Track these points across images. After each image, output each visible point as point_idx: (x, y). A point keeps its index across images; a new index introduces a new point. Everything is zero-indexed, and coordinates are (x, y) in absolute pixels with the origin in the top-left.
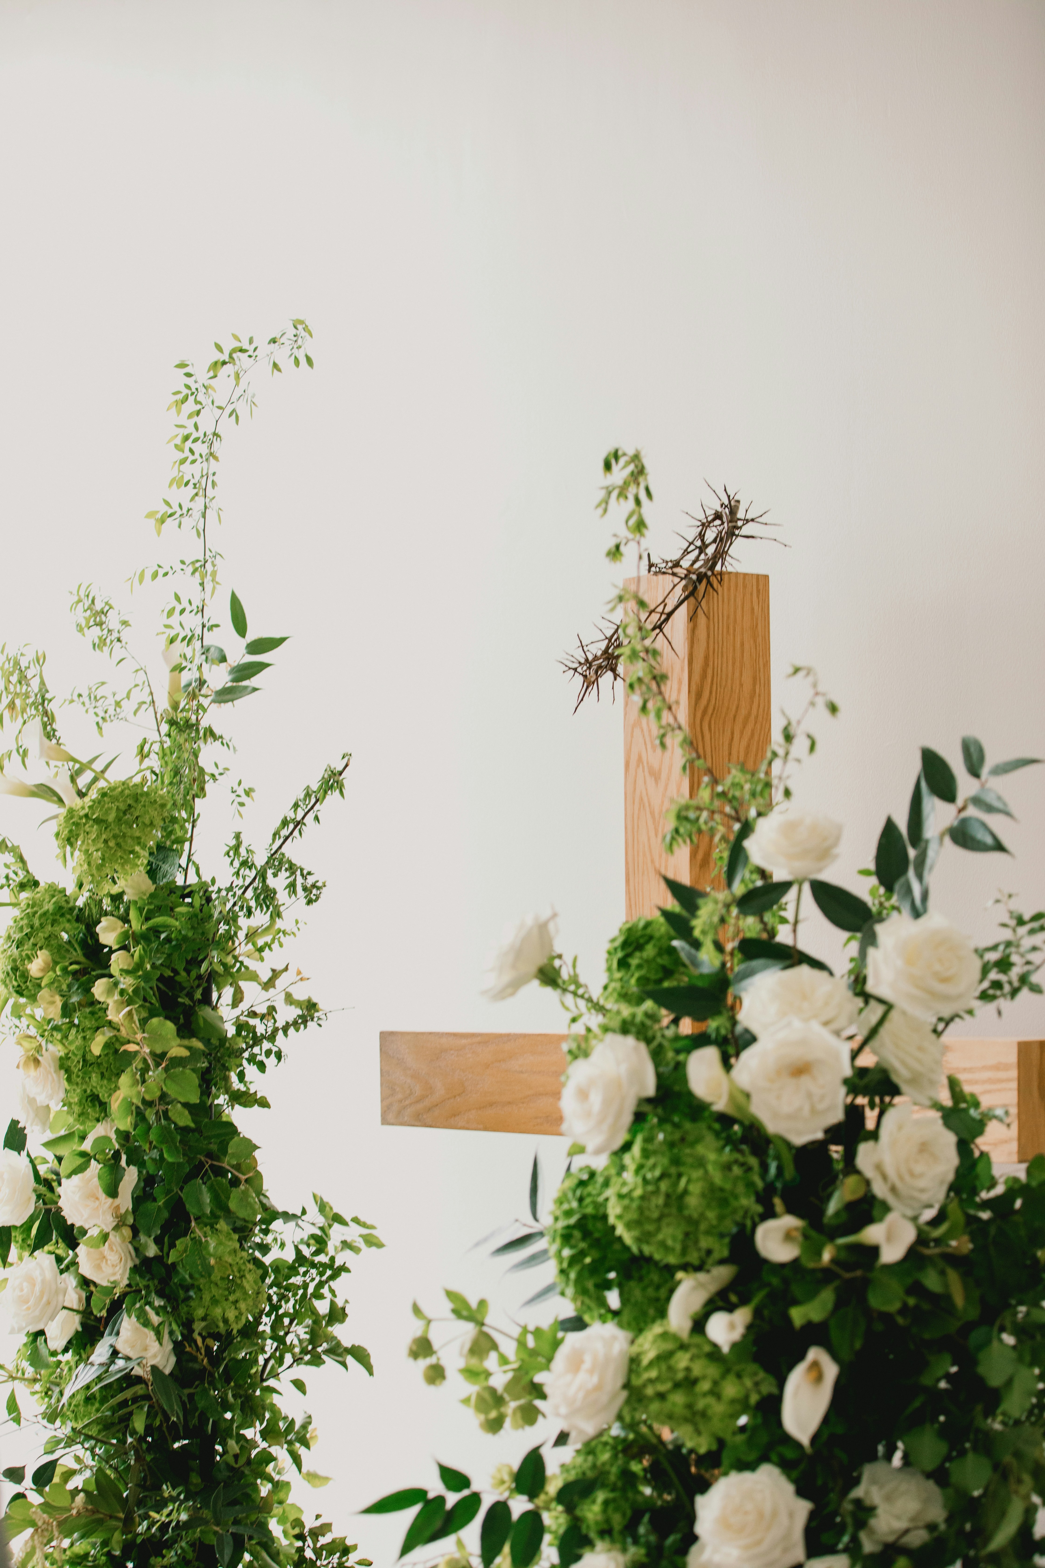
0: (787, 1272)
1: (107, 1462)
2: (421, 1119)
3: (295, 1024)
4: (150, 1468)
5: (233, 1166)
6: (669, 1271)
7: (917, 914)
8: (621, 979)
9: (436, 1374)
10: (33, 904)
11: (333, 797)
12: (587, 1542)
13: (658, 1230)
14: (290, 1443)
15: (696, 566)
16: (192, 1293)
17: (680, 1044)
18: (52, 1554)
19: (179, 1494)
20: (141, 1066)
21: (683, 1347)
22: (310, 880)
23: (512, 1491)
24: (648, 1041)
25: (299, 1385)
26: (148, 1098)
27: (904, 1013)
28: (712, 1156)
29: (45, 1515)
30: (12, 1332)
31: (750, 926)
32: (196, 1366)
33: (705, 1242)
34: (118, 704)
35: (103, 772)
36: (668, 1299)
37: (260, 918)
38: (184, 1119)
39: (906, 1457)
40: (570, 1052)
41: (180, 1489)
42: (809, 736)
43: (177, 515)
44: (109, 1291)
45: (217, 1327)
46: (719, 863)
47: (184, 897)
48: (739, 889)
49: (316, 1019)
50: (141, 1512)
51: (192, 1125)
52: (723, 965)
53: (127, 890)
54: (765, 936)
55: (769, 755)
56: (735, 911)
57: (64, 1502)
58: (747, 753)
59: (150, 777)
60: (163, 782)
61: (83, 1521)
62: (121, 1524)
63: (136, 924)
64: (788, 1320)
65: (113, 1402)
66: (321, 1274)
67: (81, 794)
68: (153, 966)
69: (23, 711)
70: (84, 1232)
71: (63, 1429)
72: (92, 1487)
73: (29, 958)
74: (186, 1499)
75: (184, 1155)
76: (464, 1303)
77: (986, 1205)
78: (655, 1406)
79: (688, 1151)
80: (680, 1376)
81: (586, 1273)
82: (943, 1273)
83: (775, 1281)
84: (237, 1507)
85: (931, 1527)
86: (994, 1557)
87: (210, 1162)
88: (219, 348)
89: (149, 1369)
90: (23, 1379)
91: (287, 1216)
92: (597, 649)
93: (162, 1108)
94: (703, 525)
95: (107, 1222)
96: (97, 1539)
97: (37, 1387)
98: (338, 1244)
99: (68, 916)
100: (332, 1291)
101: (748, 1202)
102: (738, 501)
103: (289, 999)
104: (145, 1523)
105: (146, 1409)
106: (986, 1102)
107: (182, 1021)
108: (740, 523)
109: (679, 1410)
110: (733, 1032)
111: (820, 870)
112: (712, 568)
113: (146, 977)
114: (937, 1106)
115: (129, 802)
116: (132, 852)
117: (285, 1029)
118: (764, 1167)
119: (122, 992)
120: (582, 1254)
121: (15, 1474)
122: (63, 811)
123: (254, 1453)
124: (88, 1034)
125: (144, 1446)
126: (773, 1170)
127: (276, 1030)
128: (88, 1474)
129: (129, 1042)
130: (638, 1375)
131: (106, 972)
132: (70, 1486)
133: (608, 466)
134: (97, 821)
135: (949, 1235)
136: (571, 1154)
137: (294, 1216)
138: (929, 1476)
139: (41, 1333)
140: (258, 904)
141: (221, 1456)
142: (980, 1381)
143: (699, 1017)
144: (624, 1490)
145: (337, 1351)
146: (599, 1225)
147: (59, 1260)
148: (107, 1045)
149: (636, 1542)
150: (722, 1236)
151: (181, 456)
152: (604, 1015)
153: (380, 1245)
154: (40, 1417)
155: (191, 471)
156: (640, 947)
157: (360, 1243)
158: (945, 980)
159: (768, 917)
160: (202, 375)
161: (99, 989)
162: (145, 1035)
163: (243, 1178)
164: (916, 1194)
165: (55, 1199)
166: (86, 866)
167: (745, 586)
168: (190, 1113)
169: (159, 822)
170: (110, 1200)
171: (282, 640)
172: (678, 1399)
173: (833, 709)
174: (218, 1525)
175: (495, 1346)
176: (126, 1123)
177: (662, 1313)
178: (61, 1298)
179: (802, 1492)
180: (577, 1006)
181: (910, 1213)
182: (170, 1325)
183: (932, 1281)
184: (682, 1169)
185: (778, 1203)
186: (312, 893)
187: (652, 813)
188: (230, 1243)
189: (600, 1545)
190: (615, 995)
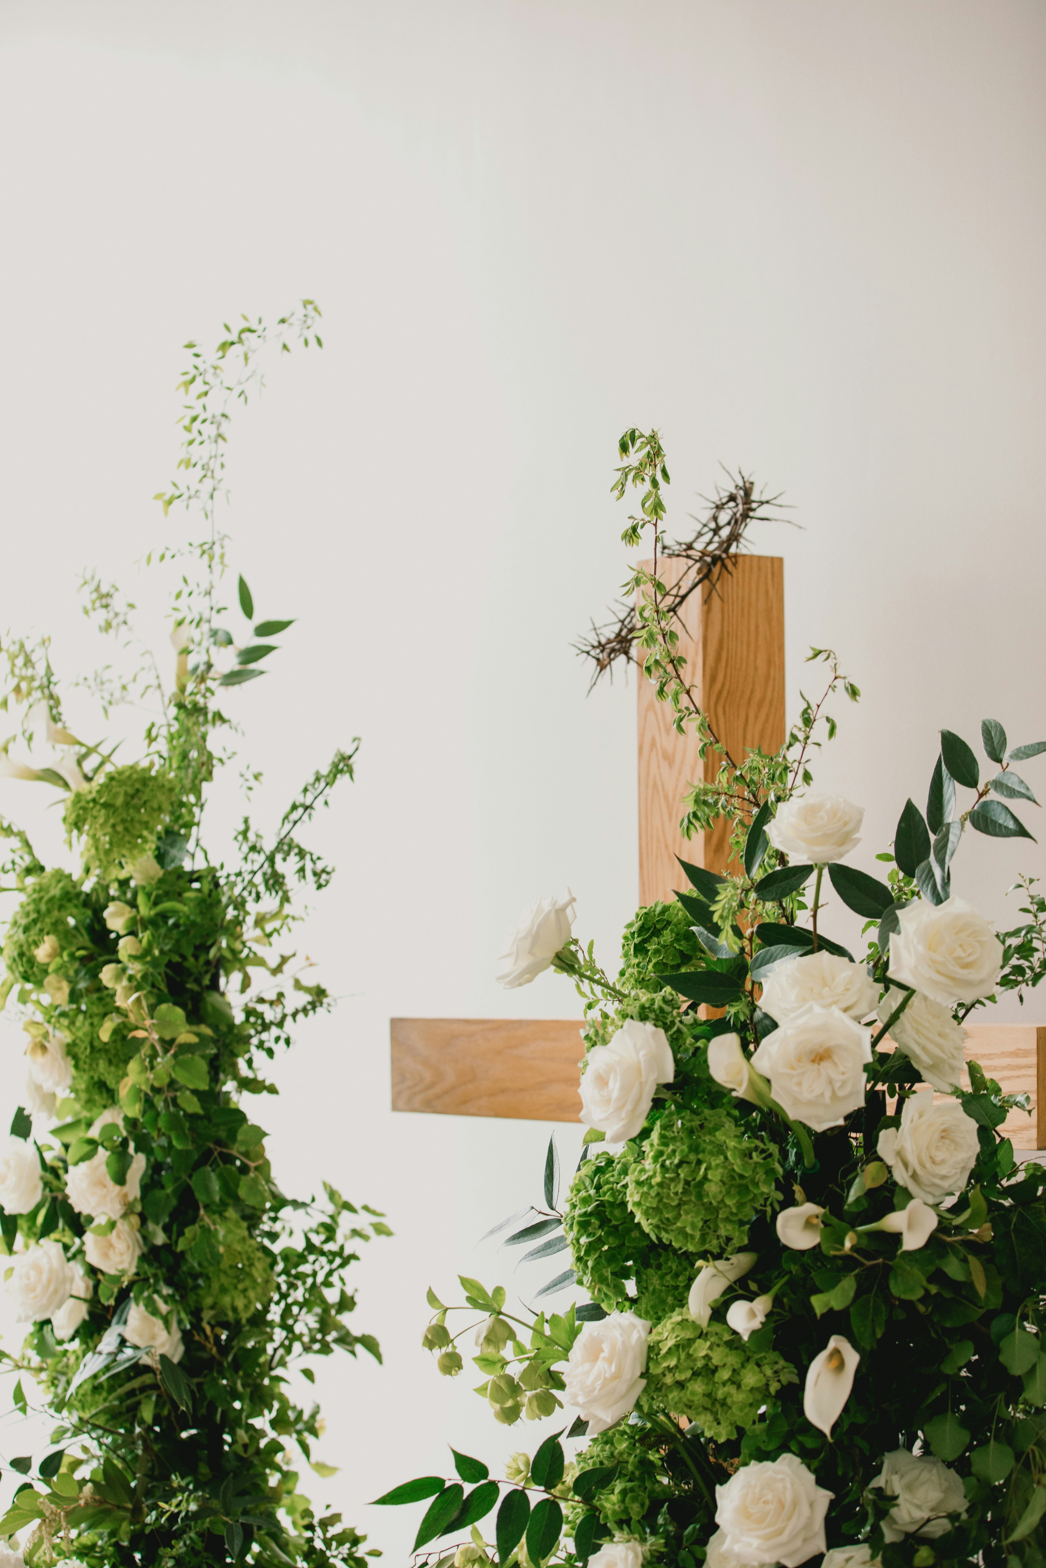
0: (806, 1259)
1: (115, 1452)
2: (431, 1106)
3: (305, 1011)
4: (157, 1457)
5: (243, 1154)
6: (689, 1258)
7: (938, 900)
8: (638, 965)
9: (452, 1364)
10: (41, 889)
11: (343, 780)
12: (606, 1532)
13: (679, 1216)
14: (299, 1433)
15: (711, 548)
16: (201, 1282)
17: (698, 1030)
18: (58, 1545)
19: (188, 1484)
20: (149, 1052)
21: (702, 1335)
22: (320, 866)
23: (527, 1480)
24: (667, 1028)
25: (308, 1374)
26: (157, 1084)
27: (925, 998)
28: (732, 1144)
29: (53, 1506)
30: (19, 1320)
31: (769, 911)
32: (205, 1355)
33: (724, 1230)
34: (124, 688)
35: (110, 755)
36: (688, 1287)
37: (270, 902)
38: (193, 1106)
39: (926, 1446)
40: (587, 1037)
41: (189, 1479)
42: (828, 719)
43: (185, 497)
44: (117, 1279)
45: (226, 1315)
46: (735, 848)
47: (192, 881)
48: (758, 874)
49: (325, 1005)
50: (149, 1502)
51: (201, 1112)
52: (742, 949)
53: (135, 875)
54: (783, 921)
55: (788, 739)
56: (753, 896)
57: (71, 1492)
58: (762, 737)
59: (158, 762)
60: (170, 766)
61: (90, 1511)
62: (128, 1515)
63: (145, 910)
64: (810, 1308)
65: (120, 1391)
66: (331, 1262)
67: (88, 779)
68: (162, 952)
69: (29, 694)
70: (90, 1219)
71: (69, 1418)
72: (100, 1477)
73: (36, 944)
74: (196, 1489)
75: (193, 1142)
76: (481, 1290)
77: (1008, 1192)
78: (674, 1395)
79: (707, 1138)
80: (700, 1364)
81: (603, 1261)
82: (965, 1260)
83: (794, 1269)
84: (247, 1498)
85: (953, 1517)
86: (1017, 1548)
87: (219, 1149)
88: (227, 328)
89: (158, 1358)
90: (29, 1368)
91: (296, 1204)
92: (610, 632)
93: (171, 1094)
94: (717, 507)
95: (114, 1210)
96: (105, 1530)
97: (44, 1376)
98: (348, 1232)
99: (75, 902)
100: (342, 1279)
101: (767, 1189)
102: (752, 483)
103: (298, 985)
104: (154, 1513)
105: (154, 1398)
106: (1006, 1088)
107: (190, 1006)
108: (754, 505)
109: (698, 1400)
110: (751, 1018)
111: (841, 855)
112: (726, 551)
113: (155, 963)
114: (958, 1092)
115: (137, 786)
116: (141, 836)
117: (294, 1015)
118: (784, 1154)
119: (131, 978)
120: (600, 1241)
121: (21, 1464)
122: (69, 796)
123: (263, 1443)
124: (96, 1020)
125: (152, 1435)
126: (792, 1158)
127: (284, 1016)
128: (94, 1464)
129: (137, 1028)
130: (658, 1363)
131: (113, 957)
132: (78, 1475)
133: (624, 448)
134: (106, 805)
135: (969, 1222)
136: (587, 1143)
137: (304, 1205)
138: (949, 1465)
139: (48, 1322)
140: (268, 888)
141: (230, 1445)
142: (1003, 1369)
143: (717, 1002)
144: (642, 1479)
145: (346, 1340)
146: (617, 1212)
147: (66, 1248)
148: (115, 1031)
149: (654, 1533)
150: (741, 1223)
151: (189, 437)
152: (620, 1001)
153: (389, 1234)
154: (46, 1407)
155: (199, 453)
156: (657, 933)
157: (370, 1231)
158: (966, 966)
159: (786, 902)
160: (210, 355)
161: (107, 974)
162: (154, 1021)
163: (252, 1165)
164: (937, 1181)
165: (61, 1186)
166: (93, 851)
167: (759, 568)
168: (200, 1100)
169: (167, 806)
170: (118, 1188)
171: (289, 623)
172: (698, 1387)
173: (853, 692)
174: (227, 1515)
175: (512, 1335)
176: (134, 1110)
177: (681, 1302)
178: (68, 1286)
179: (821, 1482)
180: (593, 992)
181: (931, 1201)
182: (179, 1313)
183: (953, 1269)
184: (701, 1156)
185: (798, 1191)
186: (321, 878)
187: (666, 798)
188: (239, 1231)
189: (618, 1535)
190: (632, 981)
